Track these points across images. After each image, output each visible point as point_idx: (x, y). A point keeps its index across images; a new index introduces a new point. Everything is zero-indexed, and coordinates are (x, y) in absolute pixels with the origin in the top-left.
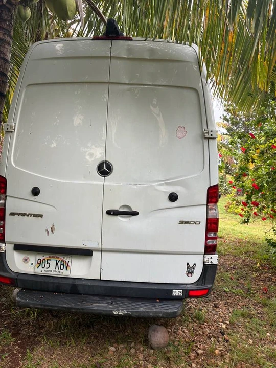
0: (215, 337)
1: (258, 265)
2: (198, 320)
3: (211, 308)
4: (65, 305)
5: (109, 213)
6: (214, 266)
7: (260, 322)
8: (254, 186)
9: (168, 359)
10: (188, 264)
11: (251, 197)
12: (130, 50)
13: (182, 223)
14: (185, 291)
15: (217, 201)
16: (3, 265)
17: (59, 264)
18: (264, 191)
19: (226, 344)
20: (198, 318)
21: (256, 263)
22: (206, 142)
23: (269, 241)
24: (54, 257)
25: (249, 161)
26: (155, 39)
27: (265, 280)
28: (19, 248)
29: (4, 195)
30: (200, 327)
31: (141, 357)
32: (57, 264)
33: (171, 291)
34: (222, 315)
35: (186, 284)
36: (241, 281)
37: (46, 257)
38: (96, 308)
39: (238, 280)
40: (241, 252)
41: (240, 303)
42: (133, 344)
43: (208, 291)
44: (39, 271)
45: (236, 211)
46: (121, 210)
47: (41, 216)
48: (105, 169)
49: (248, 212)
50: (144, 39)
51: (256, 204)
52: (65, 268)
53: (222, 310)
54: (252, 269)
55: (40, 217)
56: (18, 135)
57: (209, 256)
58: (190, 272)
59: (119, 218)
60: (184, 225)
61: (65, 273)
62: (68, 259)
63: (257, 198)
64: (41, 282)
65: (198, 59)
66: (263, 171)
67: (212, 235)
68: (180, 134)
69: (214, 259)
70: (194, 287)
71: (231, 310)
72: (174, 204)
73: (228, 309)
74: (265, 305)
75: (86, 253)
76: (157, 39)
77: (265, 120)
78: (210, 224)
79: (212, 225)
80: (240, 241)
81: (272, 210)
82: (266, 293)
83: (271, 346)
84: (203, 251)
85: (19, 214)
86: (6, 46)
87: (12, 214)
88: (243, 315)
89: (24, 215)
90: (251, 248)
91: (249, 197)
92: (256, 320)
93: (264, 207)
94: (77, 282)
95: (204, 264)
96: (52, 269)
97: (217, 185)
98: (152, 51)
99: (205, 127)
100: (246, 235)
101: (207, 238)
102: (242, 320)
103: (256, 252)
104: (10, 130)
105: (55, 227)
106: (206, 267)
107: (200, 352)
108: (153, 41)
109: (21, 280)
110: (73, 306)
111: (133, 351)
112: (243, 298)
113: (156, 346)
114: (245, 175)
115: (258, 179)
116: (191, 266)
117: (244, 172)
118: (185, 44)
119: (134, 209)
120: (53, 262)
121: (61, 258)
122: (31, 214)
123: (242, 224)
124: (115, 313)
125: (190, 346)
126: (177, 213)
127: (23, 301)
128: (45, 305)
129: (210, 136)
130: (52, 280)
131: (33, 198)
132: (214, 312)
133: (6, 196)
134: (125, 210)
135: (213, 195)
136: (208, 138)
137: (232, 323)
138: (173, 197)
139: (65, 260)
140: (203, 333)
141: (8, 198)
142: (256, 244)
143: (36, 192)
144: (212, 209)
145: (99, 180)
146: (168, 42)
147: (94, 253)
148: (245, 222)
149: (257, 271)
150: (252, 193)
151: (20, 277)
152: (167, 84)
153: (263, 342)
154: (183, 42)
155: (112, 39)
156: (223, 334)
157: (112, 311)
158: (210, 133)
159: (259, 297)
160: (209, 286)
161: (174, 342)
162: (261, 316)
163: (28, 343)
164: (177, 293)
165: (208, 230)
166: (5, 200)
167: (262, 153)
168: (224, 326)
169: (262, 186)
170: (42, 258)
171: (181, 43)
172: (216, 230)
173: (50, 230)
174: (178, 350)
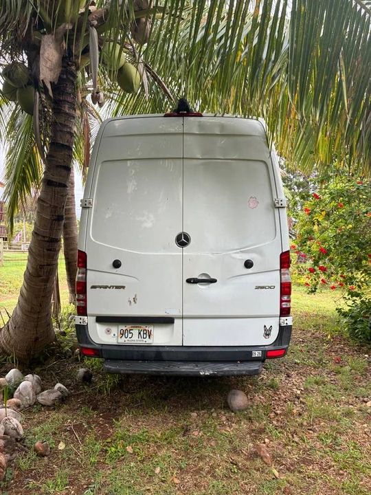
0: (291, 401)
1: (329, 337)
2: (272, 387)
3: (283, 378)
4: (154, 370)
5: (189, 281)
6: (289, 328)
7: (334, 387)
8: (321, 250)
9: (250, 419)
10: (265, 326)
11: (318, 262)
12: (201, 126)
13: (258, 288)
14: (264, 352)
15: (289, 266)
16: (87, 337)
17: (142, 333)
18: (331, 256)
19: (303, 406)
20: (272, 386)
21: (327, 336)
22: (276, 211)
23: (339, 310)
24: (136, 327)
25: (314, 224)
26: (223, 114)
27: (337, 351)
28: (101, 320)
29: (84, 269)
30: (276, 394)
31: (224, 418)
32: (140, 333)
33: (251, 353)
34: (295, 383)
35: (264, 346)
36: (312, 353)
37: (128, 327)
38: (183, 370)
39: (309, 352)
40: (309, 325)
41: (313, 373)
42: (213, 410)
43: (284, 352)
44: (122, 341)
45: (299, 281)
46: (200, 278)
47: (123, 287)
48: (183, 240)
49: (315, 280)
50: (213, 115)
51: (323, 269)
52: (148, 337)
53: (295, 379)
54: (323, 341)
55: (122, 289)
56: (96, 211)
57: (285, 318)
58: (267, 334)
59: (198, 286)
60: (260, 290)
61: (148, 341)
62: (150, 328)
63: (324, 263)
64: (126, 351)
65: (265, 133)
66: (330, 234)
67: (285, 298)
68: (252, 205)
69: (289, 321)
70: (272, 348)
71: (304, 379)
72: (250, 270)
73: (301, 378)
74: (338, 373)
75: (168, 321)
76: (226, 115)
77: (329, 178)
78: (284, 288)
79: (285, 289)
80: (307, 315)
81: (341, 276)
82: (339, 363)
83: (347, 406)
84: (279, 314)
85: (100, 287)
86: (72, 120)
87: (93, 287)
88: (317, 383)
89: (106, 287)
90: (321, 321)
91: (316, 263)
92: (329, 386)
93: (332, 273)
94: (161, 349)
95: (280, 326)
96: (135, 338)
97: (288, 251)
98: (222, 126)
99: (275, 197)
100: (313, 308)
101: (282, 301)
102: (316, 387)
103: (325, 325)
104: (88, 206)
105: (137, 297)
106: (281, 328)
107: (279, 412)
108: (222, 116)
109: (105, 350)
110: (161, 369)
111: (215, 415)
112: (315, 368)
113: (237, 408)
114: (311, 239)
115: (324, 242)
116: (268, 328)
117: (309, 235)
118: (252, 119)
119: (212, 277)
120: (135, 332)
121: (143, 327)
122: (113, 287)
123: (308, 294)
124: (201, 373)
125: (268, 409)
126: (253, 278)
127: (113, 368)
128: (135, 371)
129: (280, 206)
130: (136, 349)
131: (115, 270)
132: (287, 381)
133: (86, 270)
134: (204, 278)
135: (285, 260)
136: (279, 208)
137: (306, 389)
138: (248, 264)
139: (147, 329)
140: (279, 398)
141: (88, 271)
142: (326, 317)
143: (117, 264)
144: (284, 274)
145: (177, 251)
146: (236, 117)
147: (176, 321)
148: (312, 292)
149: (328, 343)
150: (319, 258)
151: (104, 347)
152: (237, 158)
153: (338, 403)
154: (250, 117)
155: (183, 115)
156: (299, 398)
157: (199, 372)
158: (280, 203)
159: (332, 366)
160: (285, 346)
161: (252, 406)
162: (334, 382)
163: (111, 415)
164: (257, 354)
165: (282, 294)
166: (85, 273)
167: (328, 215)
168: (299, 392)
169: (330, 250)
170: (124, 329)
171: (248, 118)
172: (289, 293)
173: (132, 300)
174: (257, 412)
